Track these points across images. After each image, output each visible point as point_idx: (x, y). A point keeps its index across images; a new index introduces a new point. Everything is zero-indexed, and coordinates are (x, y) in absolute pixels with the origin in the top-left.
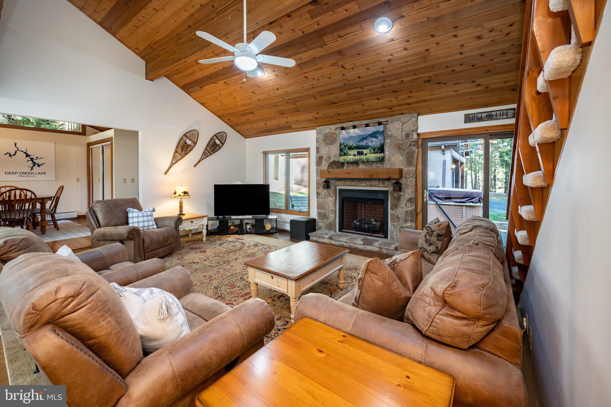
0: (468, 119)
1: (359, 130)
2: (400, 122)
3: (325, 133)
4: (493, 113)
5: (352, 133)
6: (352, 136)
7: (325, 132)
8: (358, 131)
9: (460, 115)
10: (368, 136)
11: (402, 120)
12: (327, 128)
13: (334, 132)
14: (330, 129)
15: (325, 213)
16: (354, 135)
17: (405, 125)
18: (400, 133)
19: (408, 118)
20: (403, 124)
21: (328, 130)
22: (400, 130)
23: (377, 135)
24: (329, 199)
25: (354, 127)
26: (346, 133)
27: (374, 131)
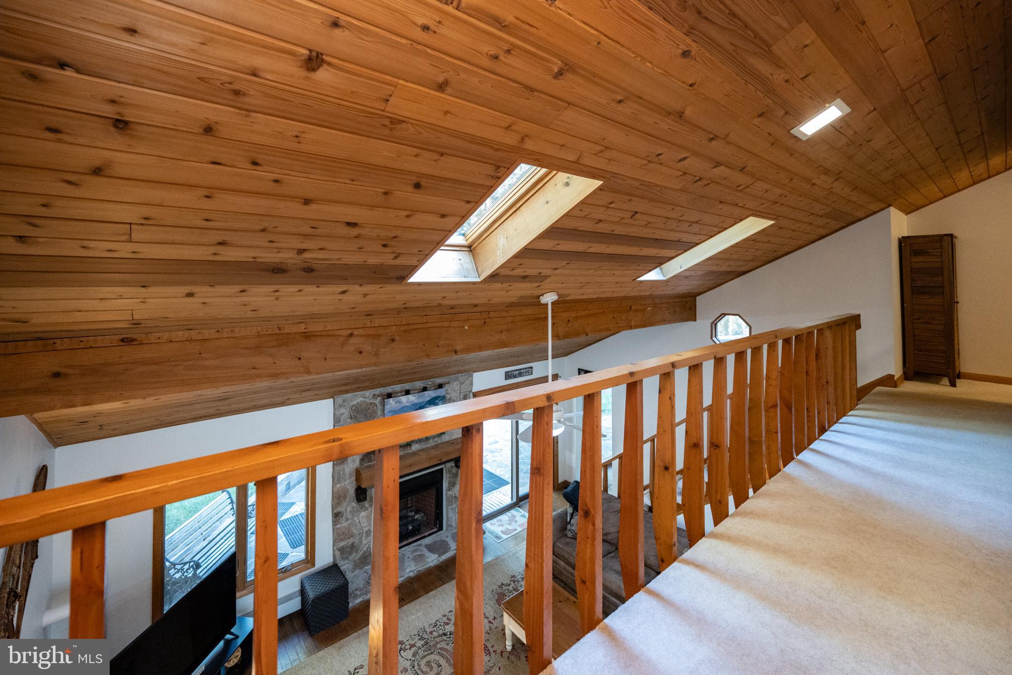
0: (508, 376)
1: (415, 396)
2: (458, 382)
3: (353, 405)
4: (522, 371)
5: (404, 402)
6: (404, 407)
7: (355, 403)
8: (414, 398)
9: (502, 371)
10: (426, 404)
11: (460, 380)
12: (357, 395)
13: (372, 401)
14: (364, 398)
15: (352, 544)
16: (407, 404)
17: (463, 386)
18: (458, 395)
19: (466, 377)
20: (462, 384)
21: (360, 400)
22: (459, 391)
23: (436, 401)
24: (361, 515)
25: (407, 392)
26: (396, 403)
27: (433, 396)
